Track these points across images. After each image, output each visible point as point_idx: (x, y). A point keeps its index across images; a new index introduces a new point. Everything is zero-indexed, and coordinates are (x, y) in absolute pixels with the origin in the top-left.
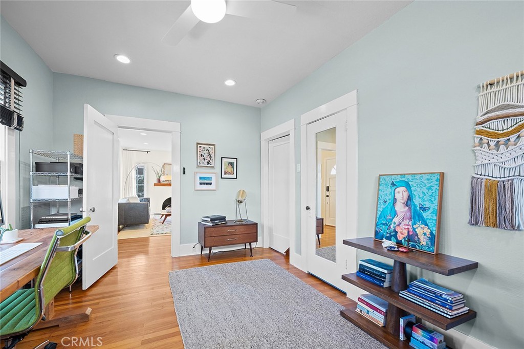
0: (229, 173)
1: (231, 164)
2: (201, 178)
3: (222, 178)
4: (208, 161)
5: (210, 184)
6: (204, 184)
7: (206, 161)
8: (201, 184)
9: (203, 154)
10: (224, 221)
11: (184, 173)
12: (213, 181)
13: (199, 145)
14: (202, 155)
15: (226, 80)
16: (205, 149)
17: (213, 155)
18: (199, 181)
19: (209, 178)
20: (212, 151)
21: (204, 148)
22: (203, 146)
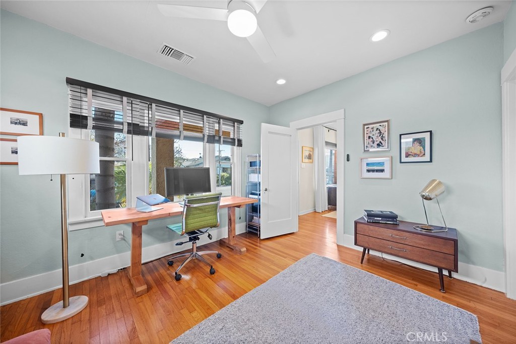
0: (415, 155)
1: (420, 141)
2: (368, 164)
3: (401, 162)
4: (378, 142)
5: (382, 171)
6: (373, 171)
7: (376, 143)
8: (368, 171)
9: (371, 135)
10: (394, 221)
11: (348, 160)
12: (387, 167)
13: (366, 127)
14: (369, 137)
15: (372, 35)
16: (375, 129)
17: (386, 135)
18: (365, 168)
19: (382, 164)
20: (384, 130)
21: (373, 128)
22: (371, 126)
